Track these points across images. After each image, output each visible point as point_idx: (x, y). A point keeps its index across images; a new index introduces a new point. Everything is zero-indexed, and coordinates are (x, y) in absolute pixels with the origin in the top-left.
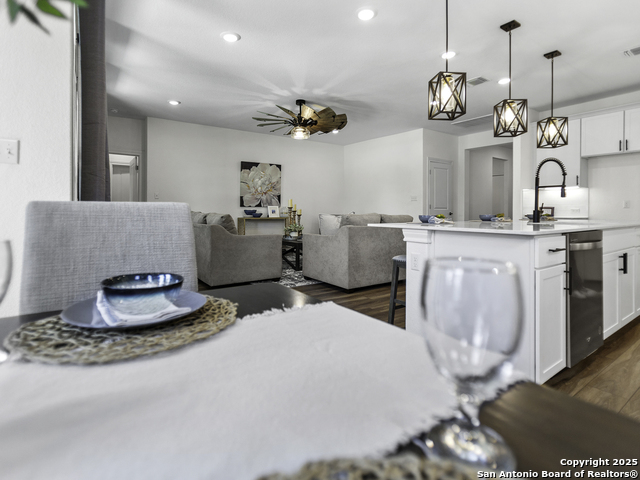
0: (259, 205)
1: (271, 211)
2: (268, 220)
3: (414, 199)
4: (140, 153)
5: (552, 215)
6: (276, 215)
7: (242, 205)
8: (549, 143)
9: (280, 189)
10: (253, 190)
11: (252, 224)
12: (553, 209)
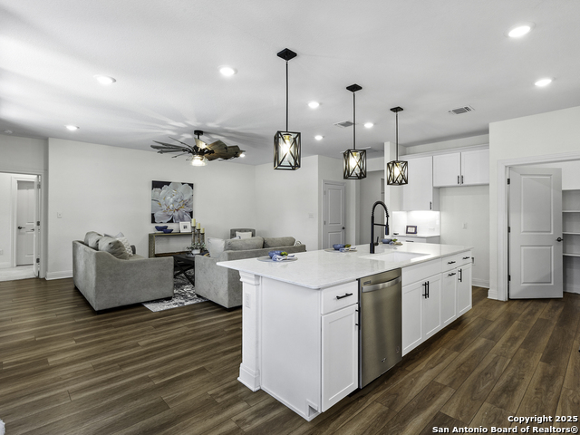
0: (171, 221)
1: (183, 226)
2: (179, 235)
3: (311, 216)
4: (42, 172)
5: (416, 233)
6: (189, 230)
7: (153, 221)
8: (394, 182)
9: (192, 206)
10: (165, 207)
11: (164, 239)
12: (416, 227)
